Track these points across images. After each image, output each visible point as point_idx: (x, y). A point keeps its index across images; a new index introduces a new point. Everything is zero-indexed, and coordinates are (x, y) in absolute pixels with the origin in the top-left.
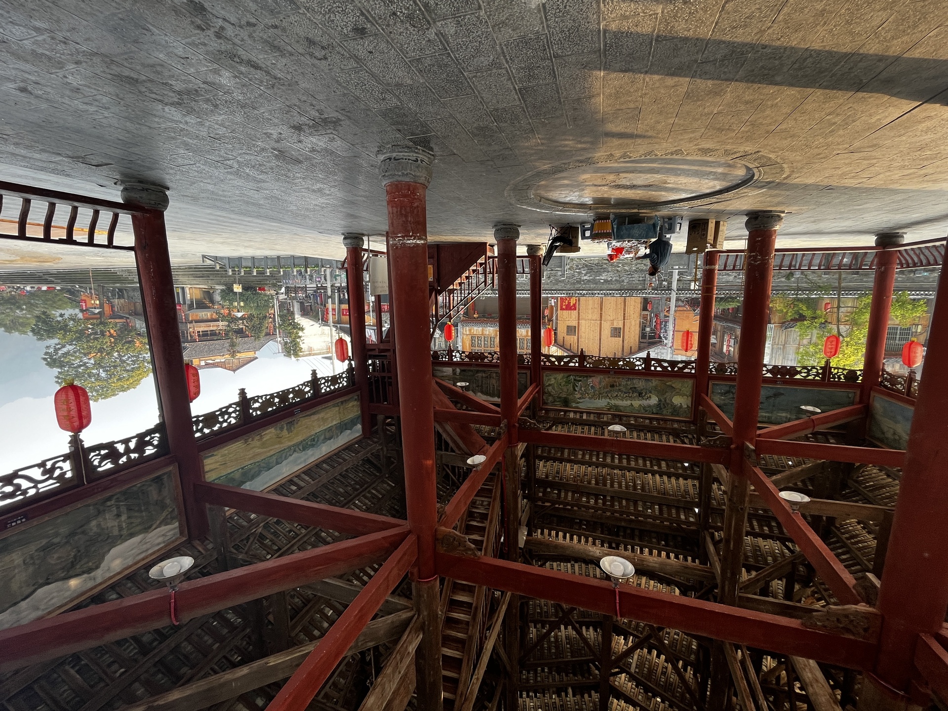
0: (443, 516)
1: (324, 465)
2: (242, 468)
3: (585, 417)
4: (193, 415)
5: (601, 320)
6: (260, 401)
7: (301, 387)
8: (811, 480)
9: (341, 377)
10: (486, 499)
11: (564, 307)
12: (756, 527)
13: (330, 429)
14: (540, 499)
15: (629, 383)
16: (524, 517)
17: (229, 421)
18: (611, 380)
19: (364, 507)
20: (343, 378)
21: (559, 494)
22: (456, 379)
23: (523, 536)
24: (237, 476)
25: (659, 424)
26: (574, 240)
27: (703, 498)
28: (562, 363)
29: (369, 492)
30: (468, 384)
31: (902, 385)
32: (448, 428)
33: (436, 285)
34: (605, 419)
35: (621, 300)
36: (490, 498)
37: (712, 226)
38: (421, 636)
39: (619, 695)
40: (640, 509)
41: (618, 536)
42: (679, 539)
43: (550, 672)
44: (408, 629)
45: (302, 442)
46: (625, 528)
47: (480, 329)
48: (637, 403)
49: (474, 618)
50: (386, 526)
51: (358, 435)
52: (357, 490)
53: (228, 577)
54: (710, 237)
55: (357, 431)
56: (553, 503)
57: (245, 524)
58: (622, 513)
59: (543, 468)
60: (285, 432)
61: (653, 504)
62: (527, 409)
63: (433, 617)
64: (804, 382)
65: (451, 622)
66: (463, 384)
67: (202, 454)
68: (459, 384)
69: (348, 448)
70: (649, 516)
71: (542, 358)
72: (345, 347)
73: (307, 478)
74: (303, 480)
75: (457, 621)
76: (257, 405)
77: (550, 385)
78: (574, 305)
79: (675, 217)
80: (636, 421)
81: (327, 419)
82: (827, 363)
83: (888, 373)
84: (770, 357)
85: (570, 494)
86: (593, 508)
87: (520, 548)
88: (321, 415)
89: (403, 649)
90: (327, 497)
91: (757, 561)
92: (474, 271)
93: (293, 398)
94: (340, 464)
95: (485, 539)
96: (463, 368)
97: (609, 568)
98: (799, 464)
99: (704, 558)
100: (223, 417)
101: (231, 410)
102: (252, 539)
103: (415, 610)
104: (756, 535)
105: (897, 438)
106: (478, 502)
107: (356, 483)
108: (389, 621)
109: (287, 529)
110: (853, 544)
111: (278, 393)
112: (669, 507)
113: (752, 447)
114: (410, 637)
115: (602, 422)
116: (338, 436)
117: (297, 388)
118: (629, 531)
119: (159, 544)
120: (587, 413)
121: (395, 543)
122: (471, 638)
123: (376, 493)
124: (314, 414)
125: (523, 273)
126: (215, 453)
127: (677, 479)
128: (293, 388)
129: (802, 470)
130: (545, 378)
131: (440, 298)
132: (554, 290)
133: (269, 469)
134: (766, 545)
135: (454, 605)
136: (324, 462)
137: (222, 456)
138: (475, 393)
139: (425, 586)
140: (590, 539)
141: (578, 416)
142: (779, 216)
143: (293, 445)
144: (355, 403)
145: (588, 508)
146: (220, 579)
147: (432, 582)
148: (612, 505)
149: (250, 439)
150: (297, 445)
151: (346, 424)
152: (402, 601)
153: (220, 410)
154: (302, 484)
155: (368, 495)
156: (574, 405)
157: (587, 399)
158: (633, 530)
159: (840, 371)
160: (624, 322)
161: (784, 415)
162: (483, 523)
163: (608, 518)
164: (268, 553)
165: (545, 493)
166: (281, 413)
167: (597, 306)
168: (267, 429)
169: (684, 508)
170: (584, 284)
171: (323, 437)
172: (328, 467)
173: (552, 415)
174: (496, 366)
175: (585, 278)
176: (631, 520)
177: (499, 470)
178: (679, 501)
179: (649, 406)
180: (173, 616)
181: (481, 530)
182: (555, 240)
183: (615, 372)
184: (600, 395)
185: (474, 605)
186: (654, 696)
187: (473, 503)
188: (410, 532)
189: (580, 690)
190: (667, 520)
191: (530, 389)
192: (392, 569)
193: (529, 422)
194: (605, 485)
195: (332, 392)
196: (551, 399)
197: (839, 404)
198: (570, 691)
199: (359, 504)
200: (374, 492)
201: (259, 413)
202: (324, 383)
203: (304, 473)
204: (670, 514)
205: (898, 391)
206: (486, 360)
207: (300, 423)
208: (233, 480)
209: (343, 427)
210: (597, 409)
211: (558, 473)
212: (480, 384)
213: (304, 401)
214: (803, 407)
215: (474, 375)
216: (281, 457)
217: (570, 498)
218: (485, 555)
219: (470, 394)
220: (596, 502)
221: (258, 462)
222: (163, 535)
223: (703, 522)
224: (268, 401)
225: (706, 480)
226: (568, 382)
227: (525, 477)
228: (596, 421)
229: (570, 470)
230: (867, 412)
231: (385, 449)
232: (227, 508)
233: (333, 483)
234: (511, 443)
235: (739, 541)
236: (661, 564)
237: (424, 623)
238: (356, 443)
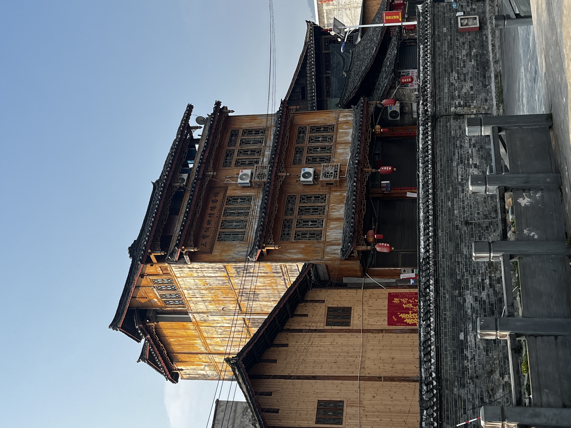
5: (362, 378)
11: (396, 301)
78: (401, 321)
132: (435, 231)
167: (399, 370)
170: (453, 298)
175: (469, 299)
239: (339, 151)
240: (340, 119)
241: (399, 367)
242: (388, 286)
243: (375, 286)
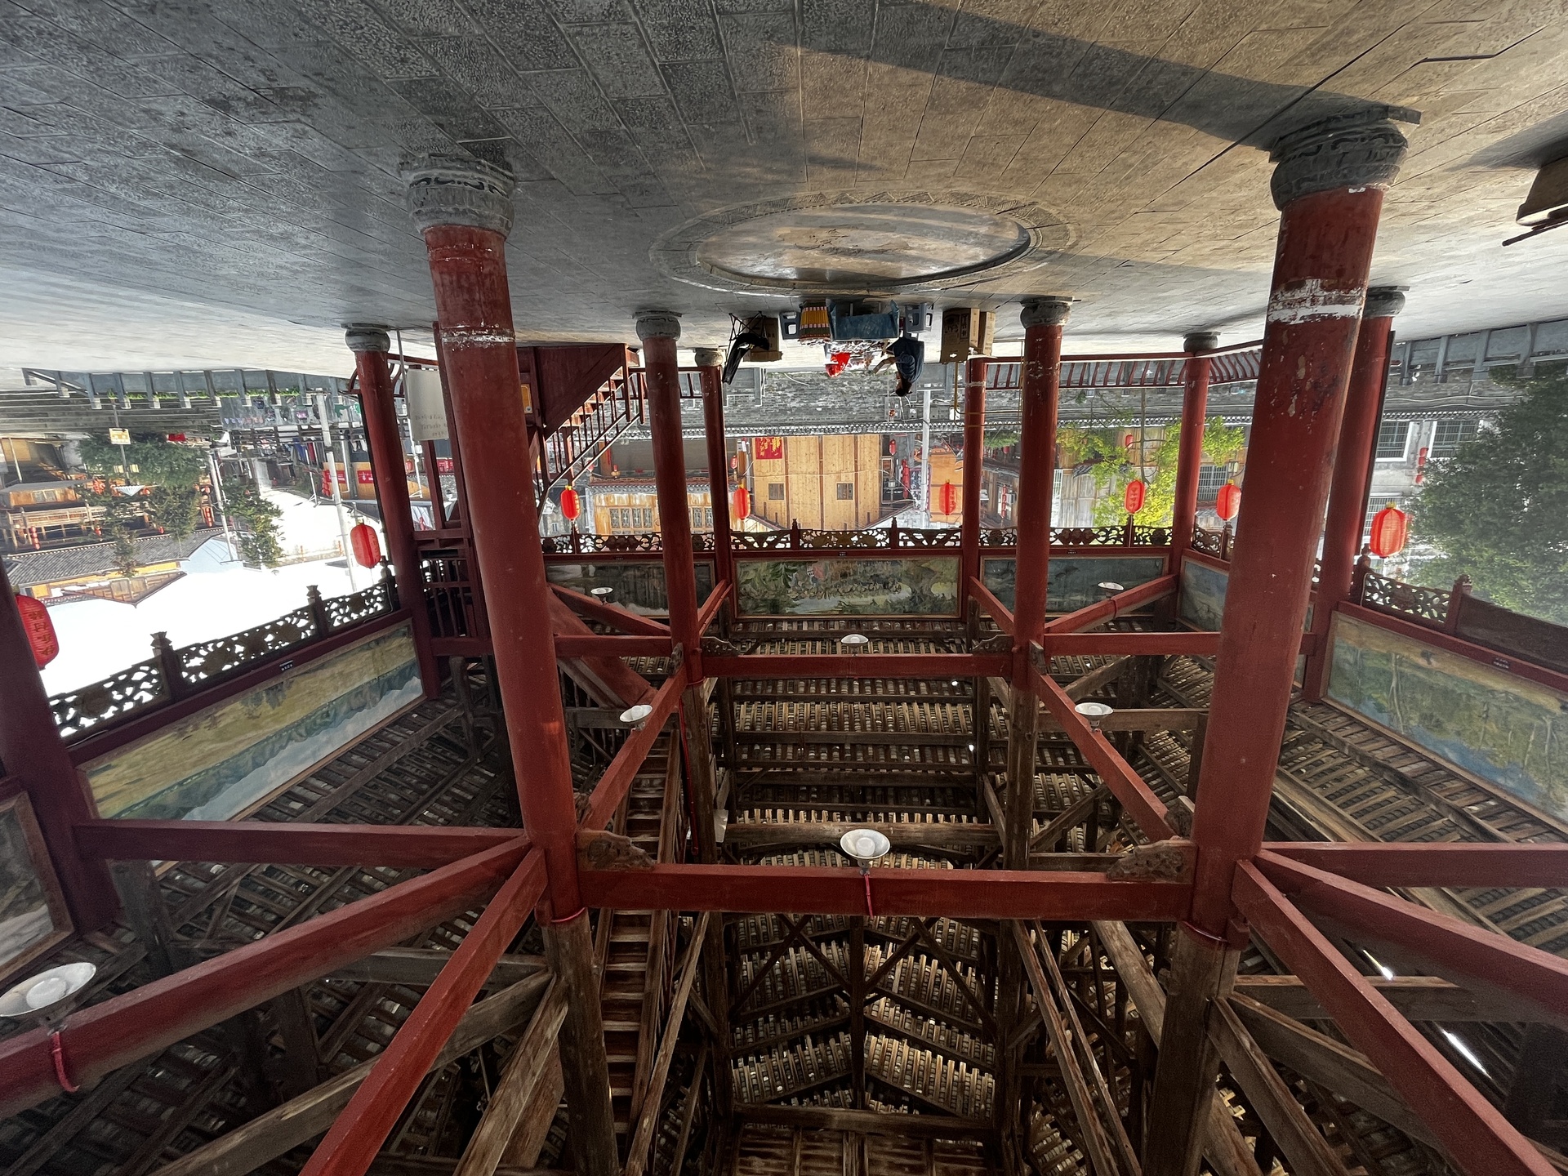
0: (587, 813)
1: (355, 757)
2: (181, 784)
3: (805, 628)
4: (49, 694)
5: (821, 473)
6: (203, 652)
7: (288, 619)
8: (1114, 684)
9: (370, 596)
10: (658, 776)
11: (762, 454)
12: (1049, 760)
13: (358, 692)
14: (745, 763)
15: (868, 568)
16: (721, 797)
17: (136, 698)
18: (842, 566)
19: (441, 820)
20: (375, 597)
21: (773, 753)
22: (590, 583)
23: (721, 825)
24: (171, 799)
25: (914, 627)
26: (770, 340)
27: (979, 728)
28: (765, 545)
29: (448, 793)
30: (610, 590)
31: (1217, 544)
32: (583, 667)
33: (538, 421)
34: (836, 628)
35: (849, 439)
36: (664, 772)
37: (975, 319)
38: (566, 1009)
39: (878, 1028)
40: (894, 757)
41: (864, 801)
42: (949, 792)
43: (777, 1020)
44: (543, 1003)
45: (303, 720)
46: (874, 788)
47: (625, 496)
48: (881, 599)
49: (653, 965)
50: (484, 844)
51: (415, 696)
52: (423, 792)
53: (176, 985)
54: (974, 337)
55: (414, 691)
56: (765, 766)
57: (200, 885)
58: (867, 767)
59: (746, 715)
60: (265, 708)
61: (912, 747)
62: (713, 623)
63: (584, 974)
64: (1103, 550)
65: (614, 979)
66: (603, 591)
67: (82, 767)
68: (595, 591)
69: (400, 721)
70: (907, 766)
71: (732, 538)
72: (371, 541)
73: (321, 784)
74: (314, 789)
75: (625, 975)
76: (196, 662)
77: (747, 581)
78: (779, 450)
79: (922, 303)
80: (881, 626)
81: (351, 673)
82: (1130, 520)
83: (1201, 530)
84: (1059, 519)
85: (790, 750)
86: (825, 765)
87: (719, 844)
88: (339, 668)
89: (535, 1037)
90: (367, 813)
91: (1051, 806)
92: (606, 394)
93: (274, 643)
94: (384, 751)
95: (660, 839)
96: (600, 564)
97: (853, 848)
98: (1100, 664)
99: (984, 814)
100: (122, 692)
101: (138, 676)
102: (218, 912)
103: (550, 969)
104: (1047, 771)
105: (1211, 615)
106: (644, 783)
107: (421, 780)
108: (508, 997)
109: (292, 881)
110: (1164, 763)
111: (240, 635)
112: (934, 747)
113: (1040, 647)
114: (547, 1014)
115: (832, 633)
116: (375, 703)
117: (281, 623)
118: (879, 792)
119: (7, 953)
120: (809, 621)
121: (504, 870)
122: (649, 996)
123: (461, 793)
124: (322, 667)
125: (692, 396)
126: (113, 763)
127: (943, 705)
128: (273, 624)
129: (1102, 673)
130: (739, 570)
131: (549, 445)
132: (744, 426)
133: (241, 778)
134: (1060, 782)
135: (616, 951)
136: (352, 751)
137: (130, 767)
138: (624, 604)
139: (566, 929)
140: (825, 813)
141: (795, 627)
142: (1064, 305)
143: (287, 729)
144: (404, 640)
145: (818, 766)
146: (160, 992)
147: (577, 921)
148: (854, 757)
149: (190, 728)
150: (296, 726)
151: (389, 680)
152: (529, 962)
153: (114, 678)
154: (313, 796)
155: (446, 798)
156: (788, 610)
157: (807, 599)
158: (885, 789)
159: (1146, 530)
160: (856, 475)
161: (1079, 598)
162: (655, 814)
163: (848, 777)
164: (258, 930)
165: (751, 752)
166: (253, 672)
167: (814, 450)
168: (222, 707)
169: (954, 747)
170: (793, 414)
171: (345, 708)
172: (363, 760)
173: (754, 629)
174: (656, 556)
175: (793, 404)
176: (882, 776)
177: (674, 726)
178: (946, 737)
179: (900, 602)
180: (62, 1076)
181: (653, 827)
182: (740, 340)
183: (847, 554)
184: (827, 592)
185: (650, 945)
186: (926, 1019)
187: (636, 786)
188: (530, 846)
189: (822, 1036)
190: (931, 767)
191: (716, 590)
192: (505, 911)
193: (719, 643)
194: (841, 728)
195: (354, 624)
196: (750, 604)
197: (1145, 577)
198: (809, 1040)
199: (431, 815)
200: (457, 791)
201: (202, 676)
202: (337, 610)
203: (313, 776)
204: (936, 758)
205: (1212, 553)
206: (639, 548)
207: (294, 687)
208: (163, 808)
209: (385, 685)
210: (824, 613)
211: (769, 719)
212: (632, 588)
213: (299, 645)
214: (1102, 585)
215: (620, 575)
216: (263, 754)
217: (790, 755)
218: (663, 861)
219: (616, 607)
220: (830, 756)
221: (214, 768)
222: (13, 935)
223: (981, 764)
224: (221, 651)
225: (982, 702)
226: (776, 574)
227: (718, 733)
228: (822, 633)
229: (788, 713)
230: (1177, 585)
231: (470, 715)
232: (155, 863)
233: (375, 787)
234: (692, 681)
235: (1027, 782)
236: (927, 831)
237: (569, 988)
238: (414, 711)
239: (638, 502)
240: (604, 504)
241: (812, 450)
242: (751, 459)
243: (752, 469)
